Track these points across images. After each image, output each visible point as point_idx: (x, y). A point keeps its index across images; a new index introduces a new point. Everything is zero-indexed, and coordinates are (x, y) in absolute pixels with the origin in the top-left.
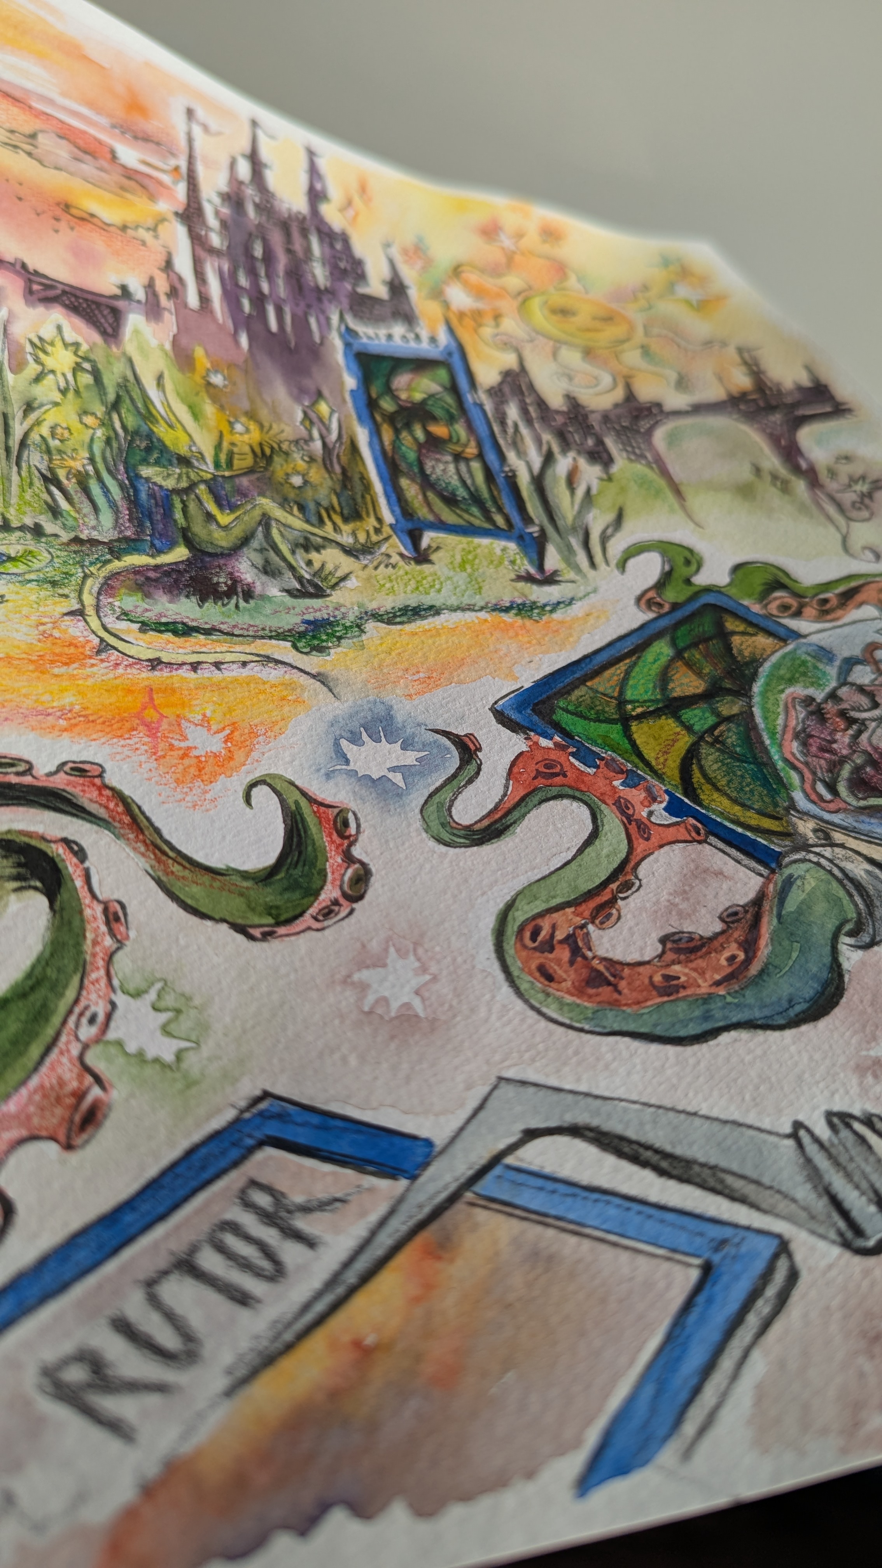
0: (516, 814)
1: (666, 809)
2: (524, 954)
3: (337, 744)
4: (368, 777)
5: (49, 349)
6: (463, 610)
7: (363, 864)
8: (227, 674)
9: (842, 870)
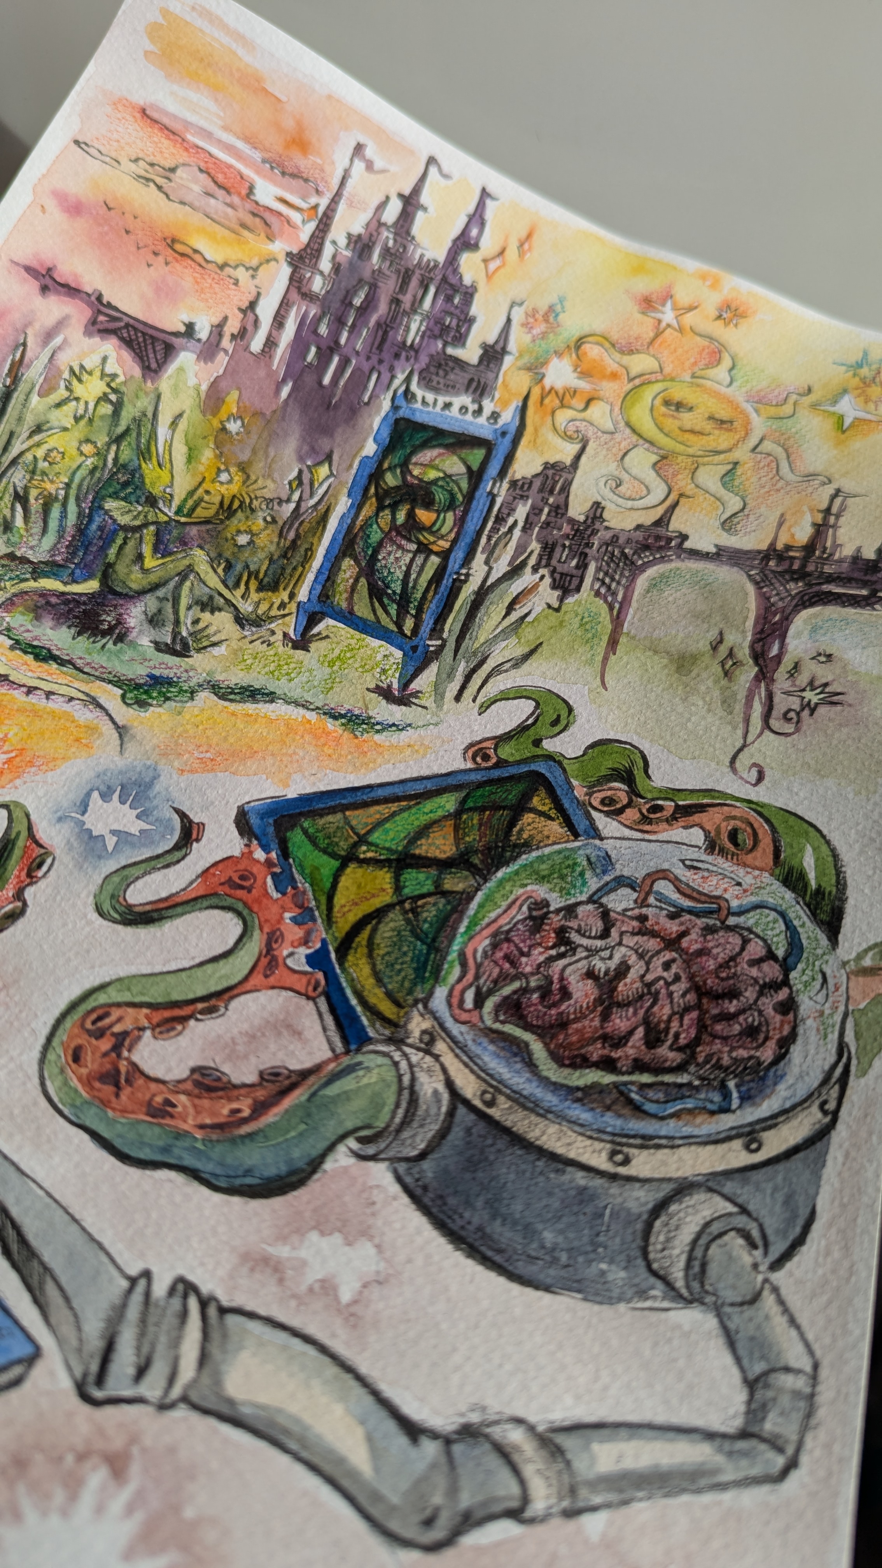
0: (179, 910)
1: (308, 957)
2: (76, 1031)
3: (88, 795)
4: (89, 831)
5: (85, 377)
6: (297, 704)
7: (25, 904)
8: (51, 705)
9: (413, 1079)
